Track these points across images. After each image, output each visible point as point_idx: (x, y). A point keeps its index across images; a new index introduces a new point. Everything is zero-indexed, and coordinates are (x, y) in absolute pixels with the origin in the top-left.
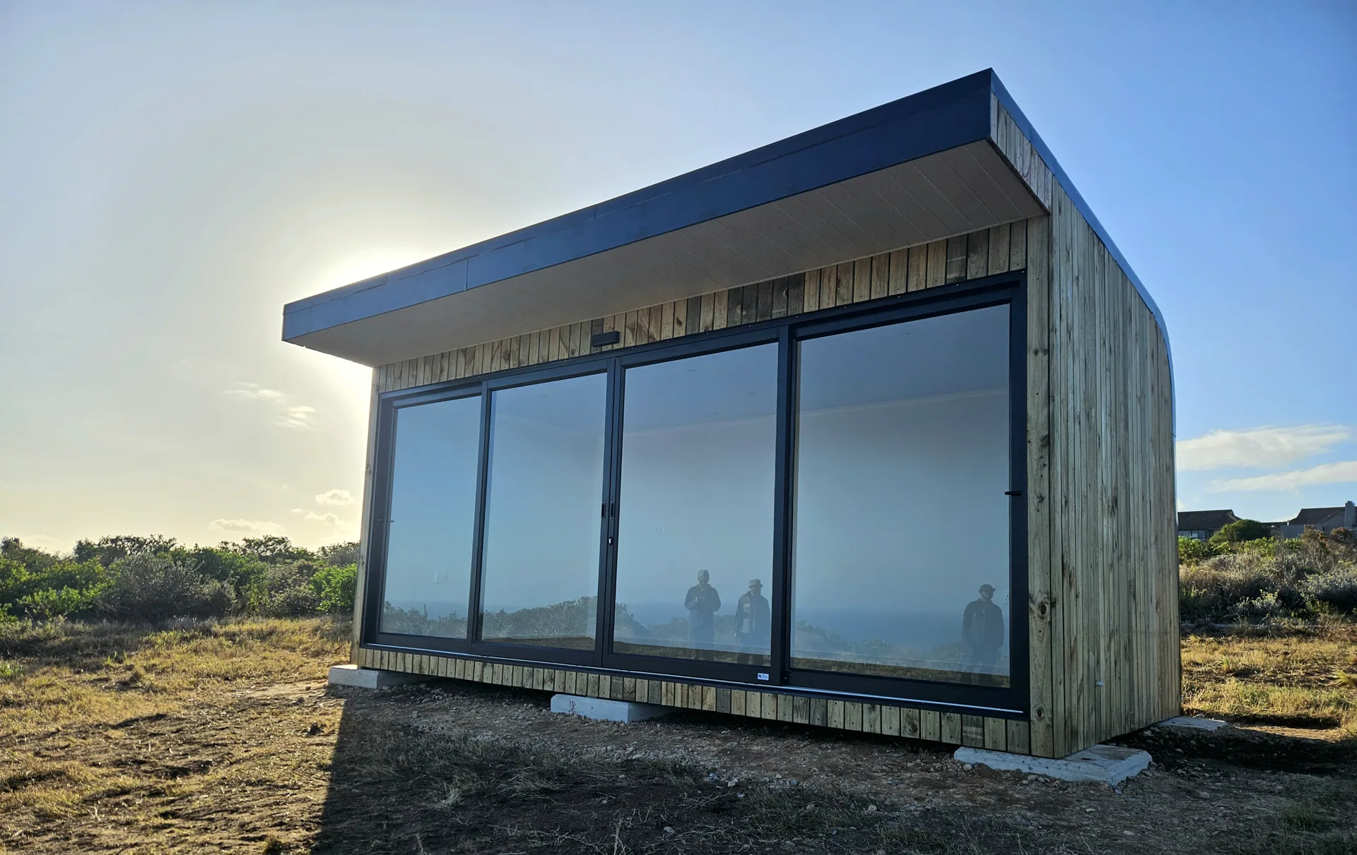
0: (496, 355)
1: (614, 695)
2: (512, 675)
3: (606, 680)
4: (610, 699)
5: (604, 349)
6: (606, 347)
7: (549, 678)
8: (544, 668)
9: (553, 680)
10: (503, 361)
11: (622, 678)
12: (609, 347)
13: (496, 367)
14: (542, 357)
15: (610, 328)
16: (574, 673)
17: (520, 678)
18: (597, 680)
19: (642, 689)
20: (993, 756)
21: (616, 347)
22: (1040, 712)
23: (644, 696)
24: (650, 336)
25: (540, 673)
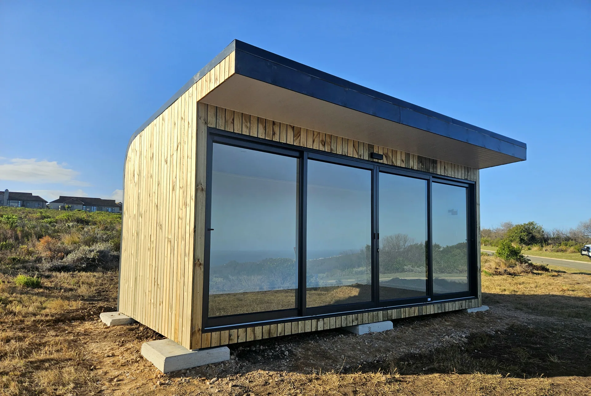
0: (316, 139)
1: (384, 319)
2: (336, 322)
3: (381, 313)
4: (383, 321)
5: (375, 160)
6: (375, 159)
7: (355, 319)
8: (352, 314)
9: (357, 319)
10: (321, 145)
11: (387, 311)
12: (377, 160)
13: (316, 147)
14: (344, 152)
15: (377, 151)
16: (367, 313)
17: (340, 322)
18: (377, 314)
19: (394, 313)
20: (473, 309)
21: (380, 161)
22: (479, 296)
23: (395, 316)
24: (393, 162)
25: (351, 317)
